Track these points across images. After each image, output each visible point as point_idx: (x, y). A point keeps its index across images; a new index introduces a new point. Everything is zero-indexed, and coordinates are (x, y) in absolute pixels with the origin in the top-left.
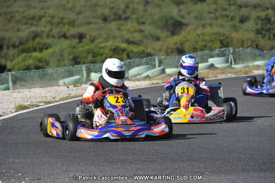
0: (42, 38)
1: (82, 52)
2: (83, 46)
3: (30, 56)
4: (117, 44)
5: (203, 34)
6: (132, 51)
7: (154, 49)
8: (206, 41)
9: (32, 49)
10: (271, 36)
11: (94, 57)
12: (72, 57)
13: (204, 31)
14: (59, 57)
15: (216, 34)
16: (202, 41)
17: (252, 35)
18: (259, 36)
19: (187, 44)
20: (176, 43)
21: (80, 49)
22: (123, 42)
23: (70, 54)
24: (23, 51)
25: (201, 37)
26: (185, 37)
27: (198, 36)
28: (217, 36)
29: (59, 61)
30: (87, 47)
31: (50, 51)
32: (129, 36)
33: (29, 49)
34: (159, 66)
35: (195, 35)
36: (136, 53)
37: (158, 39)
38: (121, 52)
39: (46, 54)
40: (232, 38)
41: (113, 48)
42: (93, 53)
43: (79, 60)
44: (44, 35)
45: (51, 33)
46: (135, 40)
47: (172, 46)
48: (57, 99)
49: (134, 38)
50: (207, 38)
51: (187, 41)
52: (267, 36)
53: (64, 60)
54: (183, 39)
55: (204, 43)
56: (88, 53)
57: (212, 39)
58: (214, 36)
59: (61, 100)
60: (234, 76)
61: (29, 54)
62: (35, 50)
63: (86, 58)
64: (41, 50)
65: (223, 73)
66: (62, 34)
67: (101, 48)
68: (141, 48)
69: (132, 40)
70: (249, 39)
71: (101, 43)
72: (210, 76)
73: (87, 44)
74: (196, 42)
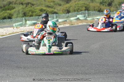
0: (13, 4)
1: (27, 11)
2: (28, 8)
3: (6, 12)
4: (42, 8)
5: (78, 4)
6: (48, 11)
7: (57, 10)
8: (79, 7)
9: (7, 9)
10: (107, 5)
11: (32, 13)
12: (23, 13)
13: (78, 3)
14: (18, 13)
15: (83, 4)
16: (77, 7)
17: (98, 5)
18: (101, 5)
19: (71, 8)
20: (66, 8)
21: (26, 10)
22: (45, 7)
23: (22, 12)
24: (4, 10)
25: (77, 5)
26: (70, 5)
27: (76, 4)
28: (84, 5)
29: (18, 14)
30: (29, 9)
31: (14, 10)
32: (48, 4)
33: (6, 9)
34: (56, 18)
35: (74, 4)
36: (50, 11)
37: (60, 5)
38: (43, 11)
39: (13, 11)
40: (90, 6)
41: (40, 9)
42: (32, 11)
43: (26, 14)
44: (14, 3)
45: (16, 2)
46: (51, 6)
47: (65, 9)
48: (7, 34)
49: (50, 5)
50: (80, 5)
51: (71, 6)
52: (105, 5)
53: (19, 14)
54: (70, 6)
55: (78, 8)
56: (30, 11)
57: (82, 6)
58: (82, 5)
59: (9, 34)
60: (86, 24)
61: (6, 11)
62: (8, 10)
63: (29, 13)
64: (11, 10)
65: (82, 22)
66: (21, 3)
67: (35, 9)
68: (52, 9)
69: (49, 5)
70: (97, 6)
71: (36, 7)
72: (75, 24)
73: (30, 8)
74: (75, 7)
